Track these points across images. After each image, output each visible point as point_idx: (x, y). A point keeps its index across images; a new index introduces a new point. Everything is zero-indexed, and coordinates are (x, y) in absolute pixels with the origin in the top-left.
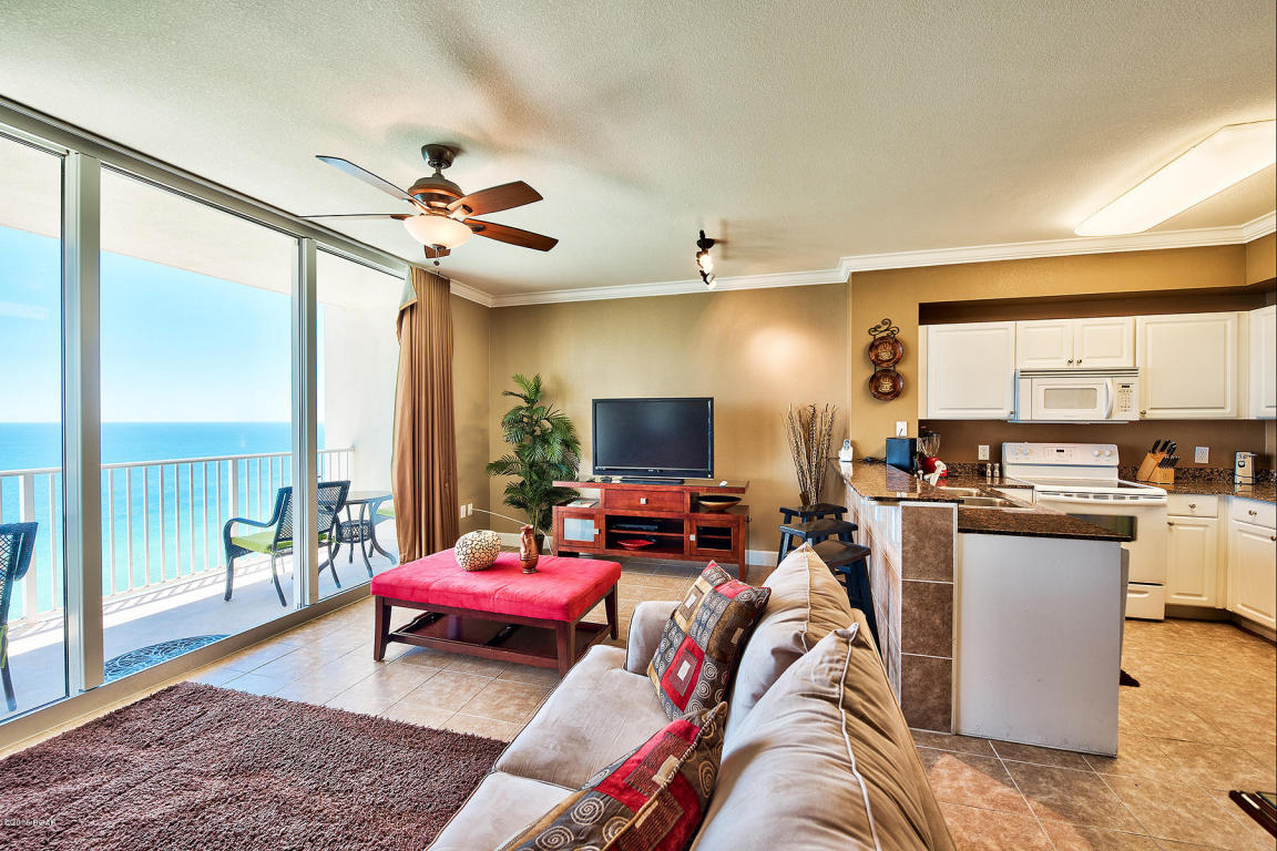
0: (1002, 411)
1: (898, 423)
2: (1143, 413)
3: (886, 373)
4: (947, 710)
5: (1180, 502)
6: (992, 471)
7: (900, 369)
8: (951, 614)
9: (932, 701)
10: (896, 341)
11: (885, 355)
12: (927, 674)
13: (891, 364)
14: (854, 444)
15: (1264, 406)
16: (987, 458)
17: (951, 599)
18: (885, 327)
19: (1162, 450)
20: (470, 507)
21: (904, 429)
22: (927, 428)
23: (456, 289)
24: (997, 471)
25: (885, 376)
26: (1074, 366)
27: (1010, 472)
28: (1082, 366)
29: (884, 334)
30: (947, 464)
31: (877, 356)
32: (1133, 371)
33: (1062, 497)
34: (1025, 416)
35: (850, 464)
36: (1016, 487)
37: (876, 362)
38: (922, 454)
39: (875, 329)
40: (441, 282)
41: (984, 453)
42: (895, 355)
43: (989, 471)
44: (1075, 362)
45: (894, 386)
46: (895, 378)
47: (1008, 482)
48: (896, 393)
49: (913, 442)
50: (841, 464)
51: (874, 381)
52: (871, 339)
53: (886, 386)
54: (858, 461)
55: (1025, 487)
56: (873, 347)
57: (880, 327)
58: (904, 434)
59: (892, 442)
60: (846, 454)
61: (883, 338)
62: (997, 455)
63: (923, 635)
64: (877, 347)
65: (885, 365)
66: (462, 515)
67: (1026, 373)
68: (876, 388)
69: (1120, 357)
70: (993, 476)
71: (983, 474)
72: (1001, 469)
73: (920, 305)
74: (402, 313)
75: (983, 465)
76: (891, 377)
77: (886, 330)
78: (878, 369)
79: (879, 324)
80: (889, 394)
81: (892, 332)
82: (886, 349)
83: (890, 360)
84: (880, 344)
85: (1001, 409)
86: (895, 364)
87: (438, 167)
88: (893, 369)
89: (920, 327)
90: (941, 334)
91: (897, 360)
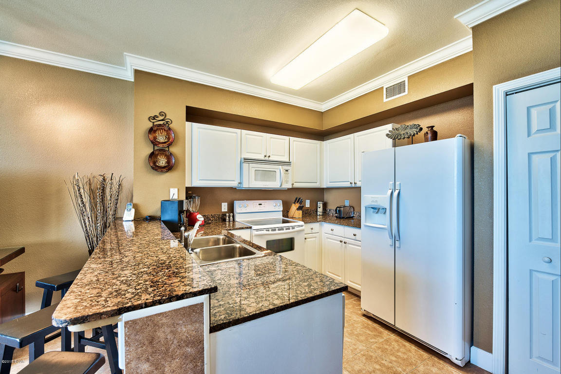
1: (172, 189)
2: (293, 184)
3: (162, 151)
5: (307, 227)
6: (229, 217)
7: (173, 150)
10: (170, 129)
11: (161, 138)
13: (165, 145)
14: (136, 207)
15: (329, 182)
16: (226, 211)
18: (161, 118)
19: (298, 202)
21: (175, 194)
24: (231, 218)
25: (162, 154)
26: (267, 158)
27: (238, 218)
28: (270, 159)
29: (161, 123)
30: (204, 216)
31: (155, 138)
32: (288, 163)
33: (265, 232)
34: (245, 185)
35: (132, 223)
36: (242, 228)
37: (154, 142)
38: (188, 211)
39: (154, 118)
41: (224, 207)
42: (169, 139)
43: (227, 218)
44: (267, 157)
45: (168, 162)
46: (169, 157)
47: (237, 225)
48: (169, 168)
49: (181, 203)
50: (124, 223)
52: (151, 125)
53: (162, 161)
54: (139, 220)
55: (247, 228)
56: (151, 130)
57: (157, 117)
58: (176, 197)
59: (165, 203)
60: (129, 215)
61: (160, 125)
62: (231, 209)
64: (155, 132)
65: (161, 146)
67: (247, 160)
68: (155, 163)
69: (284, 156)
70: (229, 221)
71: (224, 220)
72: (233, 217)
73: (187, 107)
75: (224, 215)
76: (166, 155)
77: (162, 120)
78: (156, 148)
79: (158, 115)
80: (164, 167)
81: (167, 122)
82: (162, 133)
83: (165, 143)
84: (157, 129)
85: (234, 181)
86: (168, 146)
88: (167, 149)
89: (186, 123)
90: (200, 129)
91: (171, 143)
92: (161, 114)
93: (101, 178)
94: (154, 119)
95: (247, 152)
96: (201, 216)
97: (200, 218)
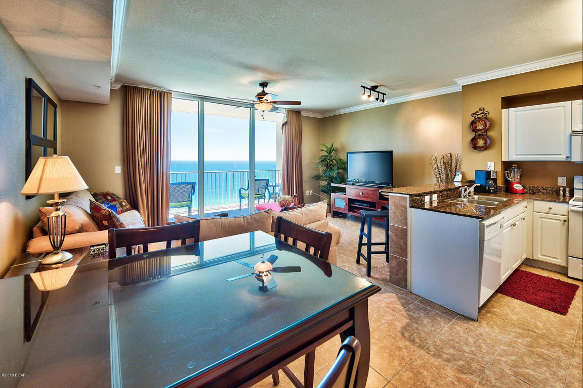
0: (561, 156)
1: (488, 163)
3: (481, 136)
4: (406, 280)
6: (564, 193)
7: (490, 133)
8: (407, 241)
9: (400, 276)
10: (487, 119)
11: (480, 126)
12: (398, 264)
13: (483, 131)
14: (463, 174)
16: (562, 185)
17: (407, 235)
18: (481, 112)
20: (311, 192)
21: (492, 166)
22: (508, 166)
23: (303, 114)
25: (480, 138)
29: (481, 116)
31: (476, 127)
35: (460, 183)
40: (297, 113)
41: (562, 181)
42: (486, 126)
45: (486, 143)
46: (487, 139)
48: (486, 148)
49: (488, 173)
50: (455, 183)
51: (474, 141)
53: (481, 143)
56: (473, 123)
57: (477, 112)
58: (492, 168)
59: (478, 172)
60: (457, 178)
61: (479, 118)
62: (571, 183)
63: (397, 248)
64: (475, 123)
65: (479, 132)
66: (307, 194)
67: (576, 133)
68: (475, 144)
70: (564, 195)
72: (572, 192)
73: (502, 98)
74: (283, 125)
75: (558, 189)
76: (484, 138)
77: (481, 114)
78: (477, 134)
79: (478, 110)
80: (482, 147)
81: (485, 114)
82: (481, 123)
83: (483, 129)
84: (477, 121)
86: (486, 131)
87: (263, 88)
88: (485, 134)
89: (503, 110)
90: (517, 113)
91: (488, 129)
92: (480, 110)
93: (449, 155)
94: (475, 114)
96: (520, 186)
97: (518, 187)
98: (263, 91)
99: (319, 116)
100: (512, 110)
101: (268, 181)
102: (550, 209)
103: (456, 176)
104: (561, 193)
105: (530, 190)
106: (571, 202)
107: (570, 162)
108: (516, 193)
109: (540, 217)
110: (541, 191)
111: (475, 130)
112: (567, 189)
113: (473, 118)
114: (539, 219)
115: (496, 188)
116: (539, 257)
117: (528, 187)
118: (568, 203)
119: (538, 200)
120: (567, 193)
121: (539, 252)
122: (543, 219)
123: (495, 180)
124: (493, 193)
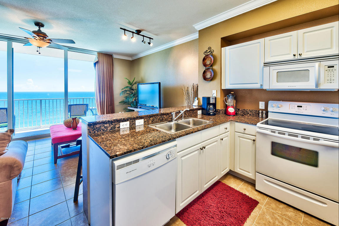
0: (257, 85)
1: (213, 91)
3: (209, 69)
6: (262, 115)
10: (213, 56)
11: (208, 62)
13: (210, 66)
14: (198, 100)
16: (264, 108)
18: (209, 50)
21: (215, 93)
23: (115, 56)
25: (208, 71)
28: (303, 56)
29: (209, 53)
31: (206, 63)
32: (333, 57)
41: (262, 105)
44: (297, 55)
48: (212, 79)
51: (204, 73)
53: (208, 75)
54: (199, 106)
56: (204, 59)
61: (208, 55)
64: (206, 59)
65: (208, 66)
67: (266, 64)
69: (330, 48)
73: (221, 38)
74: (95, 64)
76: (210, 72)
77: (209, 52)
78: (207, 68)
79: (207, 49)
80: (209, 78)
81: (212, 52)
82: (208, 59)
83: (210, 64)
85: (257, 83)
86: (212, 66)
87: (39, 28)
88: (211, 68)
89: (222, 48)
90: (230, 50)
91: (212, 64)
92: (209, 49)
94: (206, 52)
95: (272, 56)
96: (233, 109)
97: (231, 110)
98: (39, 30)
99: (130, 59)
100: (228, 48)
101: (87, 105)
102: (245, 130)
103: (195, 102)
104: (260, 114)
105: (242, 112)
106: (259, 124)
107: (263, 90)
108: (230, 115)
109: (239, 137)
110: (249, 113)
111: (205, 65)
112: (264, 112)
113: (205, 55)
114: (238, 138)
115: (215, 111)
116: (238, 170)
117: (241, 110)
118: (256, 125)
119: (237, 122)
120: (264, 115)
121: (238, 167)
122: (241, 138)
123: (214, 105)
124: (212, 115)
